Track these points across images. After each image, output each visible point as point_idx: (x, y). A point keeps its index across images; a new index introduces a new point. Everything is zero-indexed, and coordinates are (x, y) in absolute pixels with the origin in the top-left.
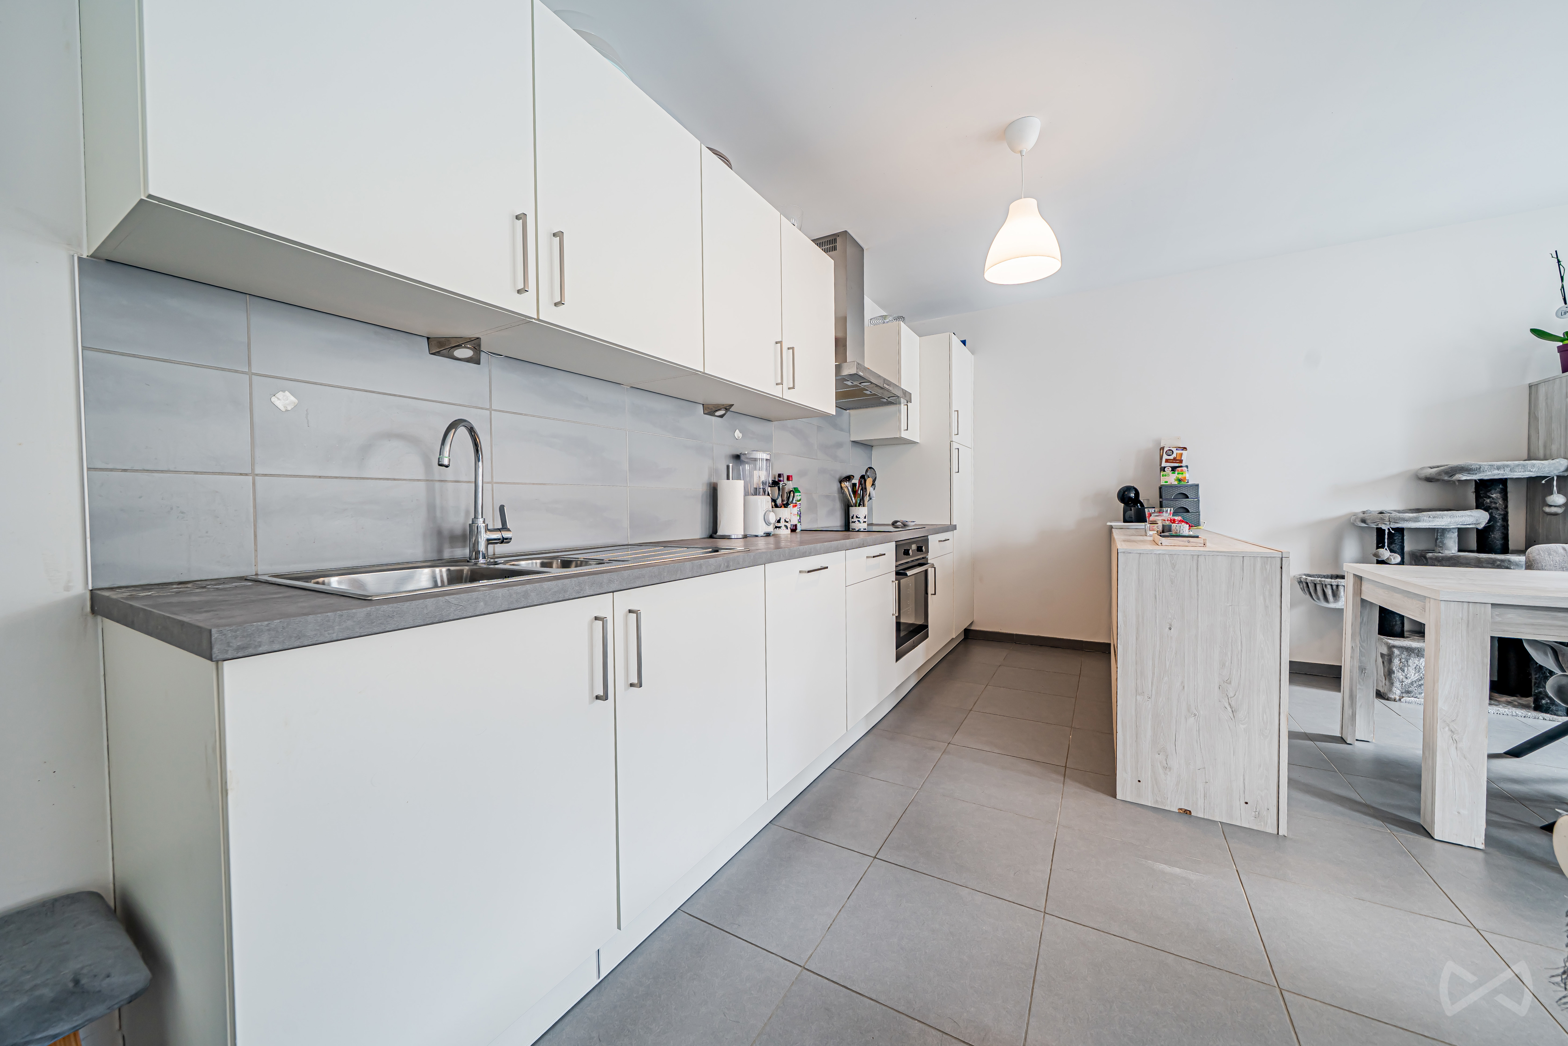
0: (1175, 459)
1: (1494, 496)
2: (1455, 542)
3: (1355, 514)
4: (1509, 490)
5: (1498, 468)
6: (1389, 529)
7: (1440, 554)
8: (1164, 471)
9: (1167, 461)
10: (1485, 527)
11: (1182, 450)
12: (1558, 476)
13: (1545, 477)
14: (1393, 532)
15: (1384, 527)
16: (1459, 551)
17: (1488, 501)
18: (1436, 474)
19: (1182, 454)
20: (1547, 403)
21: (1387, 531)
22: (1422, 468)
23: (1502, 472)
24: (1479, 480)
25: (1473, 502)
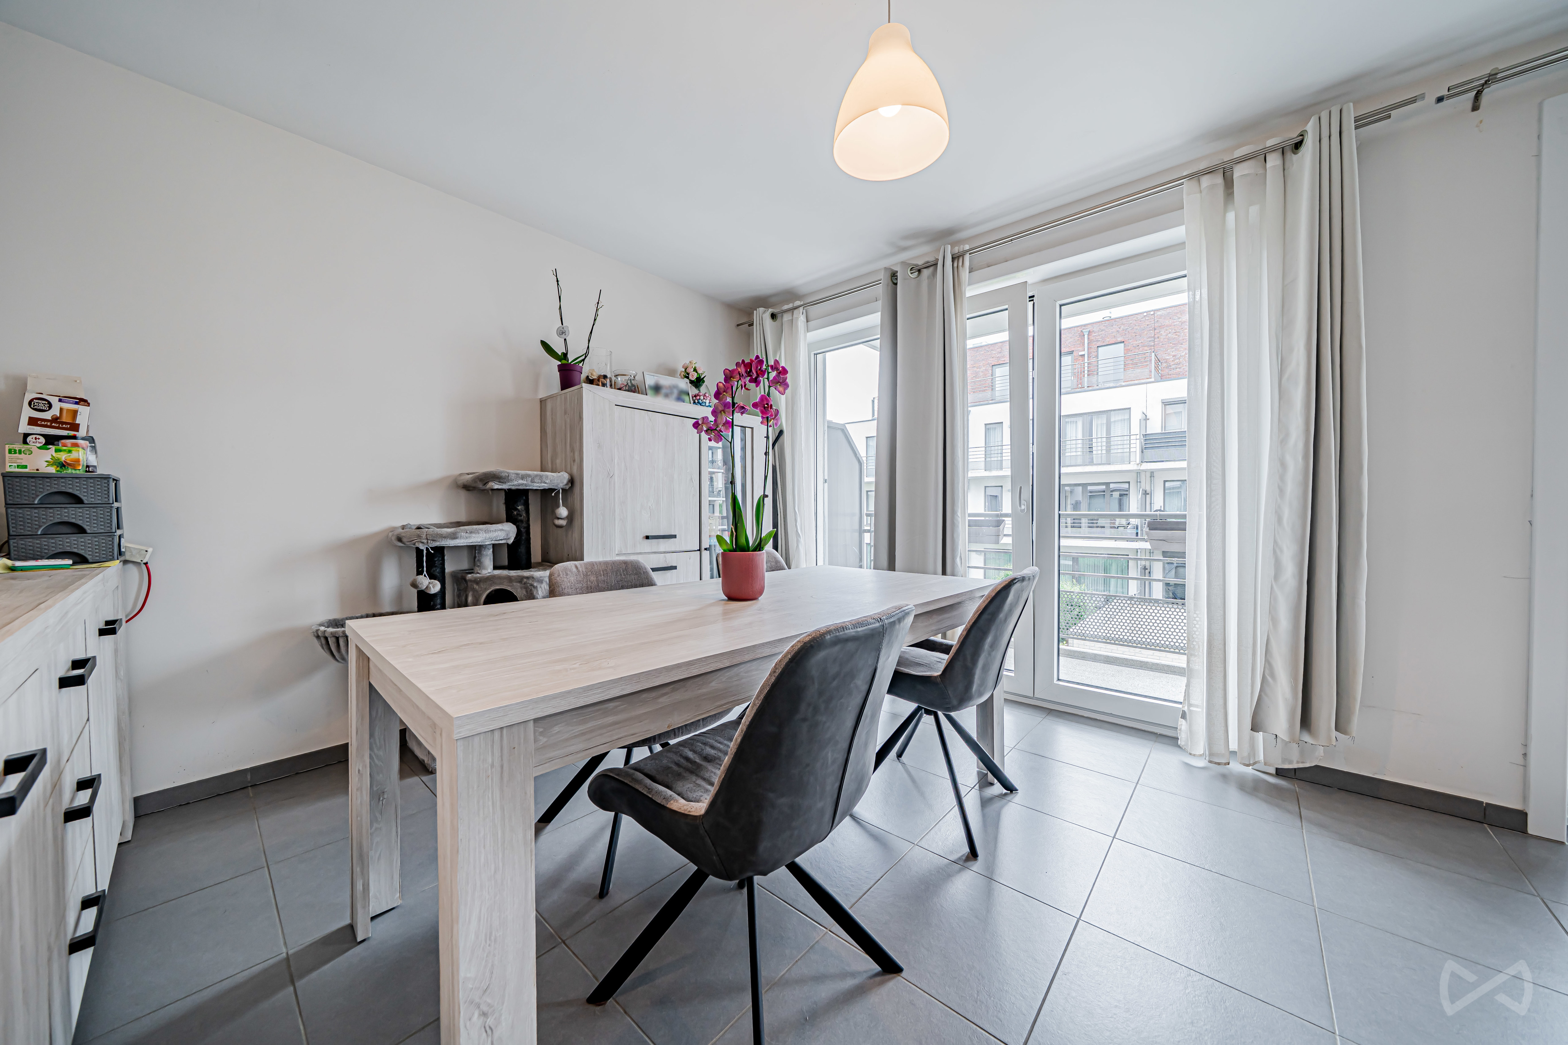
0: (55, 419)
1: (519, 508)
2: (490, 559)
3: (393, 529)
4: (530, 501)
5: (523, 478)
6: (427, 549)
7: (478, 575)
8: (25, 442)
9: (32, 421)
10: (513, 542)
11: (76, 403)
12: (562, 489)
13: (555, 490)
14: (433, 552)
15: (422, 547)
16: (495, 568)
17: (515, 513)
18: (472, 481)
19: (75, 413)
20: (552, 419)
21: (425, 552)
22: (461, 475)
23: (525, 482)
24: (507, 489)
25: (503, 514)
